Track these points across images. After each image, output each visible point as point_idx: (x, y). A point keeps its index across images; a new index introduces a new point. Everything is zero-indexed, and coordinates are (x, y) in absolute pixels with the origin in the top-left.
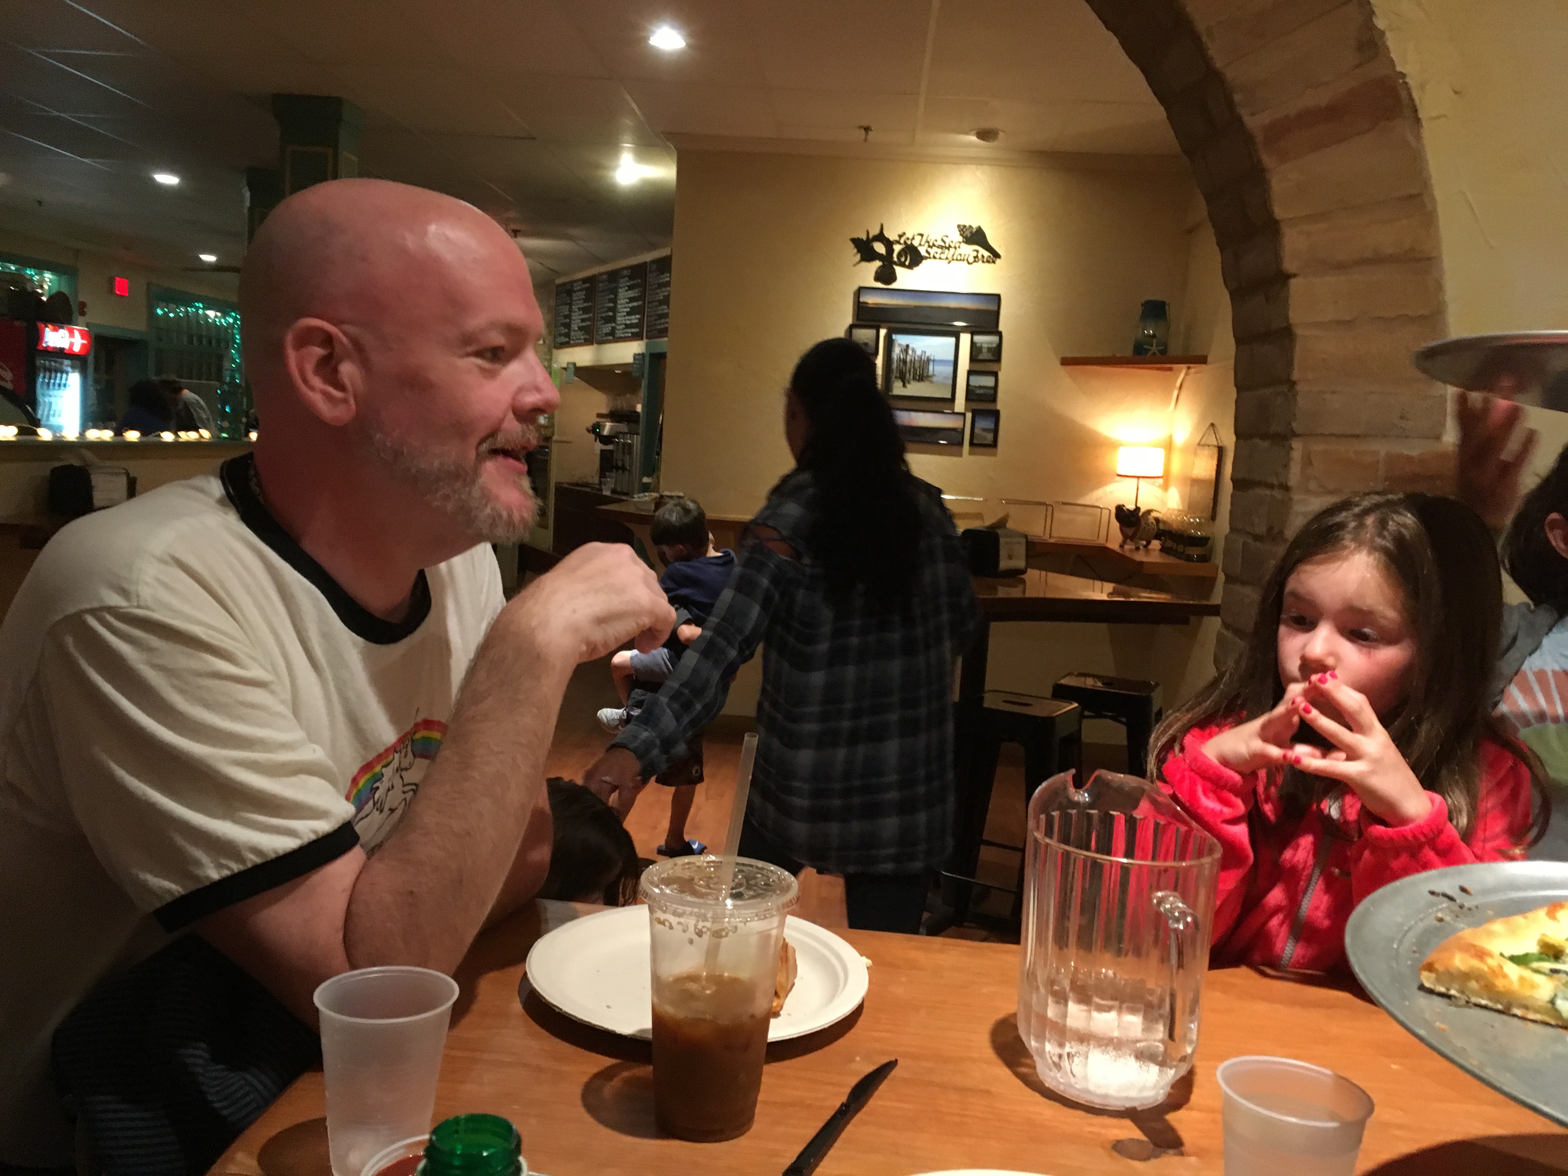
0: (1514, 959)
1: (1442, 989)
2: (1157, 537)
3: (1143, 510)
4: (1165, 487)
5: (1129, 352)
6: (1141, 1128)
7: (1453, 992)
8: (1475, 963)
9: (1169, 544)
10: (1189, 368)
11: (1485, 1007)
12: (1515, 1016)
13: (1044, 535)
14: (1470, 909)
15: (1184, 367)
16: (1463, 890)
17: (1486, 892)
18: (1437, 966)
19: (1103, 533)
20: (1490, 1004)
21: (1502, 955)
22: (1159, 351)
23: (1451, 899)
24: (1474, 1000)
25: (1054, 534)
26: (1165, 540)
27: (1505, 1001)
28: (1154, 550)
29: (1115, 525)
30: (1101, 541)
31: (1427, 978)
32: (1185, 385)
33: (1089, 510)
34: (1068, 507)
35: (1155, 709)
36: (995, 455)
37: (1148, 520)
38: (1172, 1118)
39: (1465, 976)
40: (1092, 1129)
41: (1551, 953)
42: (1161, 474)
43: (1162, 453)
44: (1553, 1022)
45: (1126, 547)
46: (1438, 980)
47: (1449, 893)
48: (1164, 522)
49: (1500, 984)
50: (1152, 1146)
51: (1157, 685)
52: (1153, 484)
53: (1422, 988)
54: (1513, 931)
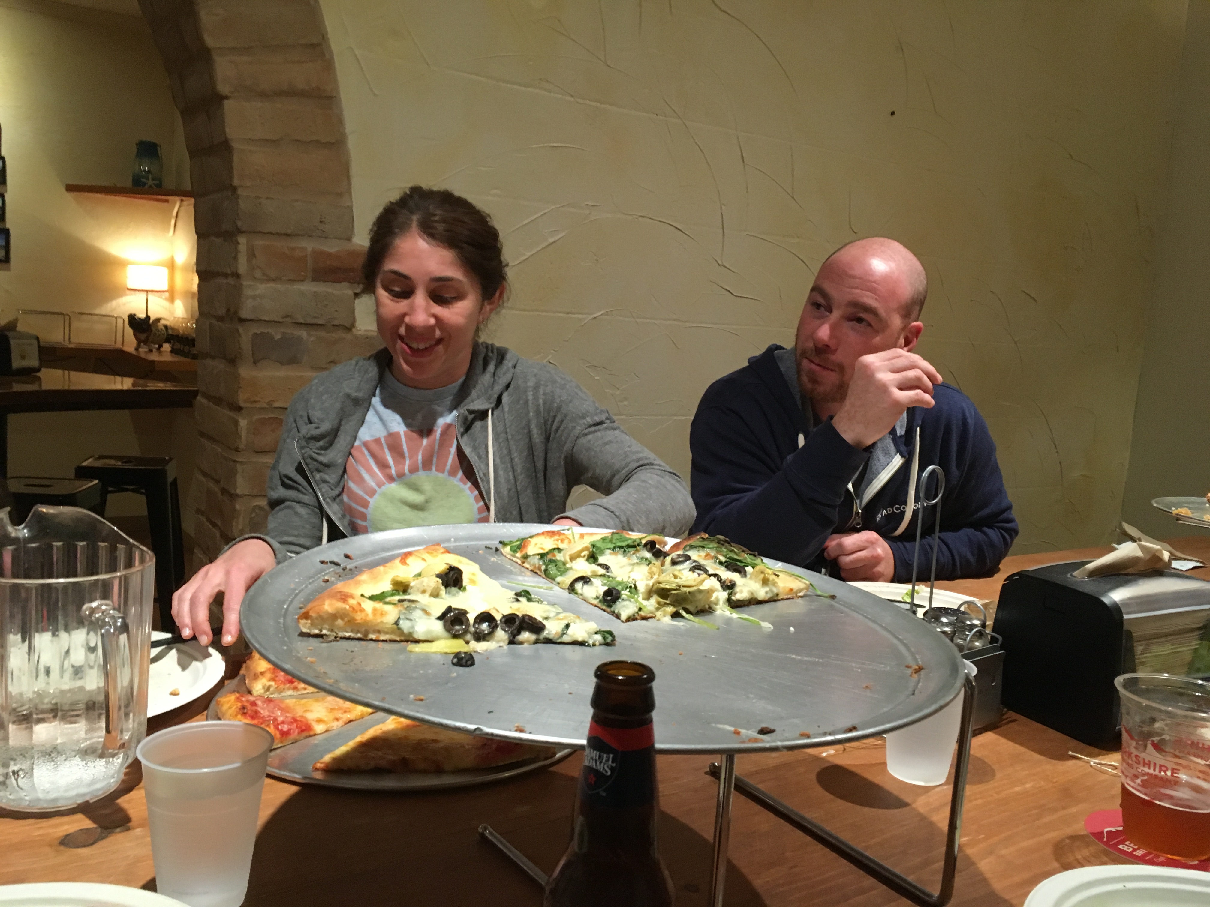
0: (372, 598)
1: (316, 631)
2: (168, 341)
3: (152, 318)
4: (172, 299)
5: (129, 184)
6: (90, 818)
7: (324, 632)
8: (340, 605)
9: (178, 346)
10: (182, 201)
11: (349, 638)
12: (371, 640)
13: (64, 340)
14: (350, 570)
15: (177, 199)
16: (347, 556)
17: (365, 555)
18: (313, 614)
19: (119, 338)
20: (352, 635)
21: (362, 595)
22: (154, 184)
23: (337, 564)
24: (341, 634)
25: (72, 340)
26: (174, 343)
27: (363, 630)
28: (165, 351)
29: (129, 331)
30: (119, 345)
31: (305, 626)
32: (180, 215)
33: (105, 319)
34: (84, 317)
35: (170, 480)
36: (8, 269)
37: (157, 326)
38: (123, 801)
39: (334, 617)
40: (41, 832)
41: (402, 589)
42: (166, 288)
43: (165, 271)
44: (398, 639)
45: (140, 350)
46: (313, 625)
47: (336, 560)
48: (172, 329)
49: (359, 617)
50: (99, 830)
51: (171, 459)
52: (160, 297)
53: (302, 635)
54: (375, 578)
